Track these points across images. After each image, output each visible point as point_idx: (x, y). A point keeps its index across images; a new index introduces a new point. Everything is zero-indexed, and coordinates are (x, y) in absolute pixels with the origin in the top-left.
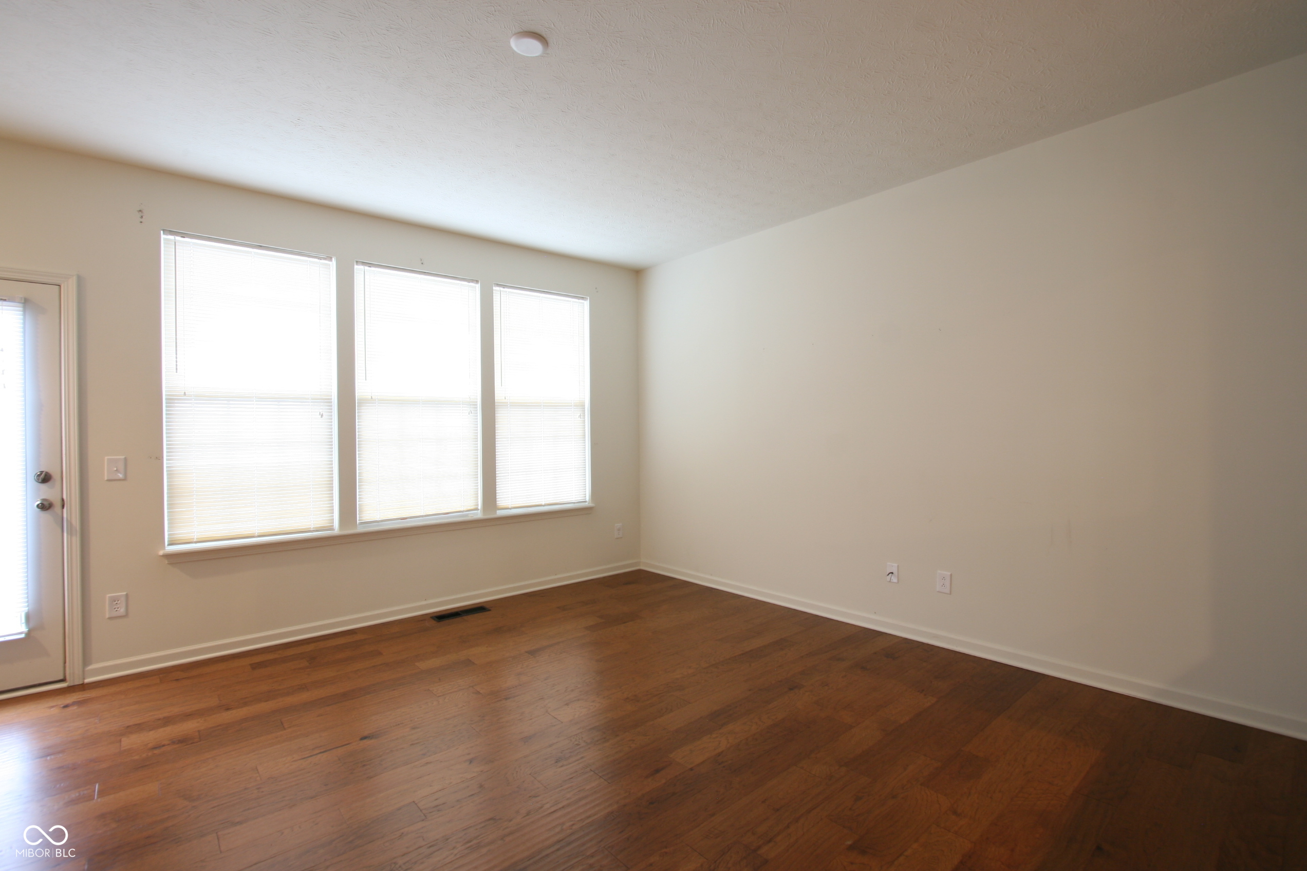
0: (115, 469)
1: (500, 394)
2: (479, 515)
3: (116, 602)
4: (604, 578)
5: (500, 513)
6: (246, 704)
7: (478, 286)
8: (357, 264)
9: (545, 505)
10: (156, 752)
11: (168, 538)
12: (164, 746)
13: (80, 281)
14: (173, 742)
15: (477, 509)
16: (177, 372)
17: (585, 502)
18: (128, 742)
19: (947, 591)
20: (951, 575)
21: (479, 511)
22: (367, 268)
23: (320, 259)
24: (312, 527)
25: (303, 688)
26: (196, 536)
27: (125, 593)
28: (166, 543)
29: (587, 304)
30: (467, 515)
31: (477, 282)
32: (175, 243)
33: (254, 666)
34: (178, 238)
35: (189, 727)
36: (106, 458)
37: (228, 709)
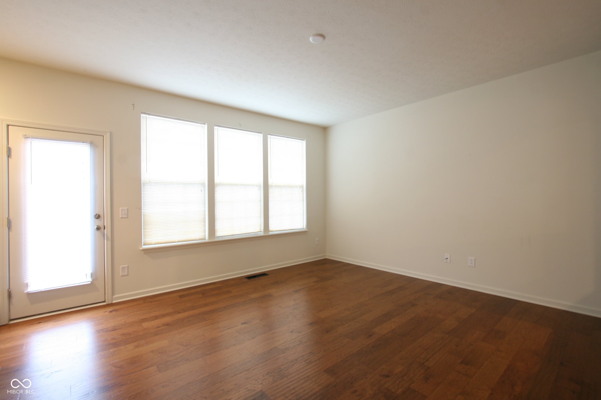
0: (124, 213)
1: (270, 182)
2: (262, 234)
3: (124, 269)
4: (312, 262)
5: (271, 233)
6: (185, 311)
7: (261, 135)
8: (215, 126)
9: (288, 230)
10: (159, 328)
11: (143, 242)
12: (161, 327)
13: (111, 134)
14: (164, 325)
15: (261, 231)
16: (147, 172)
17: (304, 229)
18: (146, 325)
19: (473, 265)
20: (475, 259)
21: (262, 232)
22: (219, 128)
23: (201, 124)
24: (198, 238)
25: (206, 305)
26: (153, 242)
27: (127, 265)
28: (143, 245)
29: (304, 142)
30: (257, 234)
31: (261, 133)
32: (146, 118)
33: (181, 297)
34: (147, 116)
35: (167, 319)
36: (120, 208)
37: (179, 313)
